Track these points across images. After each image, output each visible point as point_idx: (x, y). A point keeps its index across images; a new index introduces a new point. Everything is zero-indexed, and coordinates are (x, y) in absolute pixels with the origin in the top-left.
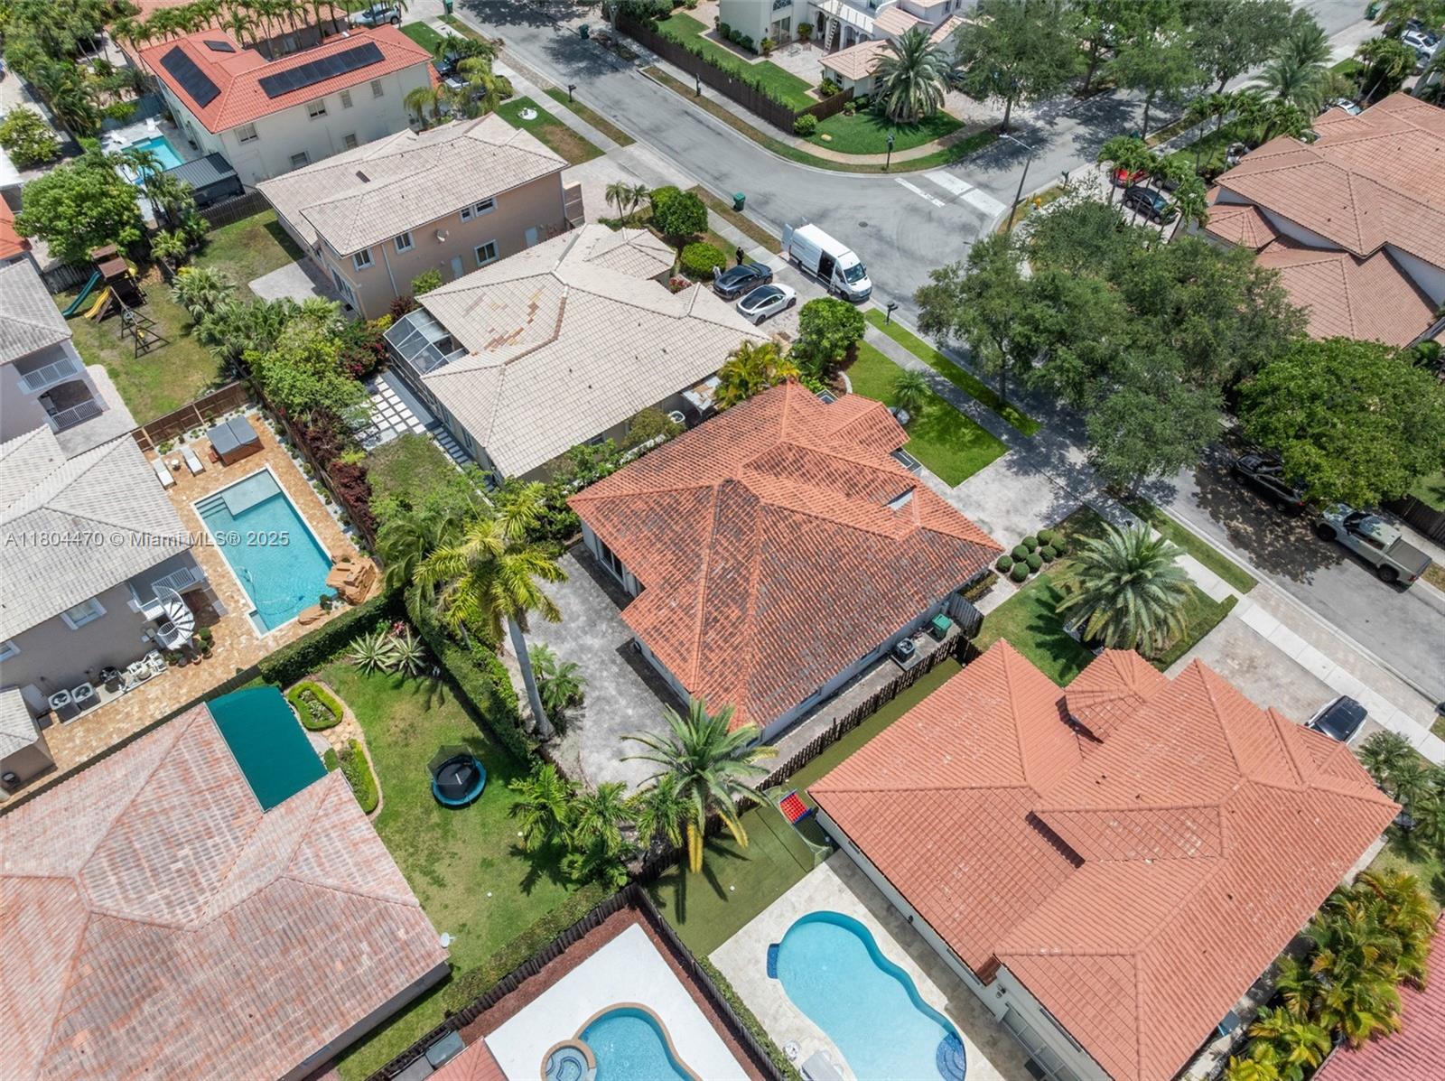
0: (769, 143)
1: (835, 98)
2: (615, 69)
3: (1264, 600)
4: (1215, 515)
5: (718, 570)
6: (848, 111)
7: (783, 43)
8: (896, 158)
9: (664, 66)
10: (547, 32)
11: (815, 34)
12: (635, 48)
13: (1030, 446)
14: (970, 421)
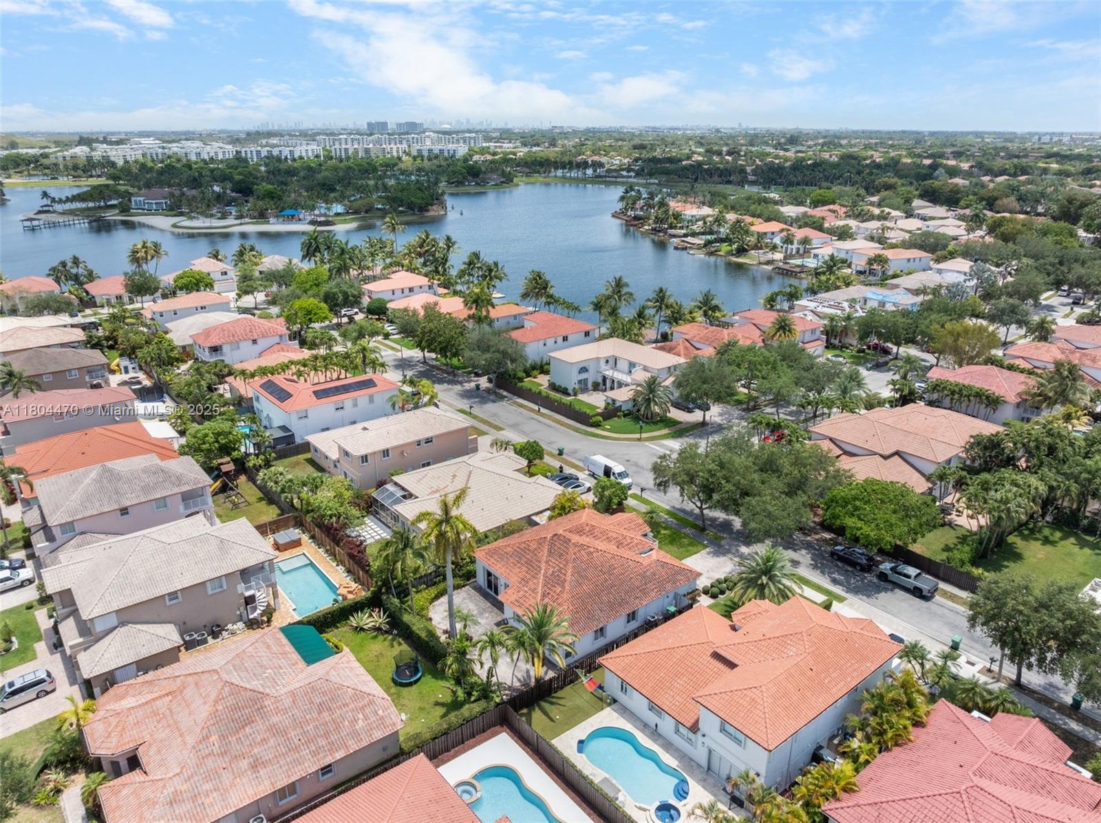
0: (577, 430)
1: (612, 412)
2: (494, 401)
3: (851, 605)
4: (823, 572)
5: (550, 572)
6: (619, 417)
7: (584, 390)
8: (644, 435)
9: (520, 401)
10: (458, 387)
11: (602, 387)
12: (505, 393)
13: (720, 546)
14: (687, 536)
